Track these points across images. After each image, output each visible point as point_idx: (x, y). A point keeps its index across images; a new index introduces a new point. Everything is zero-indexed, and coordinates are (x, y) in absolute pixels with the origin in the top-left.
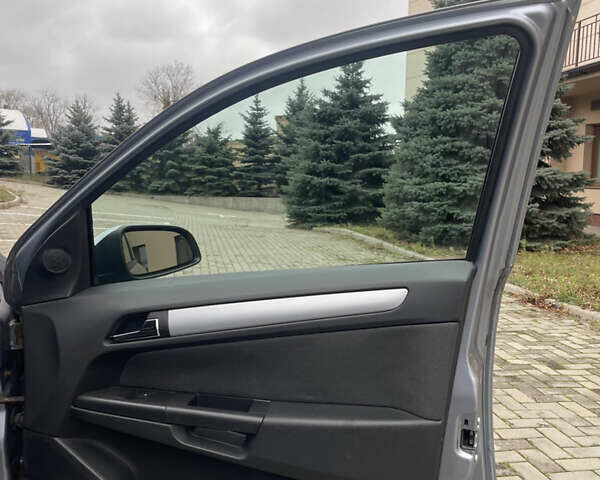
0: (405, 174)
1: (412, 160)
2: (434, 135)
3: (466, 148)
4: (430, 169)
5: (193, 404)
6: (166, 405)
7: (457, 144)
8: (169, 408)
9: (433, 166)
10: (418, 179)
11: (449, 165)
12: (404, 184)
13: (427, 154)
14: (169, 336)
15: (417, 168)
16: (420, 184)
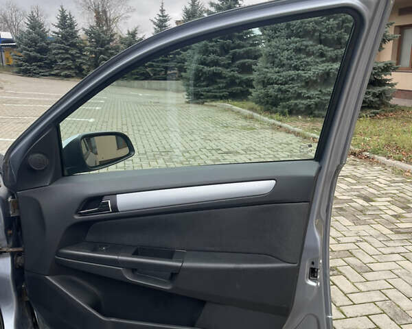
0: (269, 65)
1: (273, 55)
2: (289, 37)
3: (311, 46)
4: (285, 62)
5: (136, 254)
6: (118, 256)
7: (305, 43)
8: (120, 258)
9: (287, 59)
10: (277, 68)
11: (299, 59)
12: (268, 72)
13: (284, 50)
14: (118, 212)
15: (277, 60)
16: (278, 72)
